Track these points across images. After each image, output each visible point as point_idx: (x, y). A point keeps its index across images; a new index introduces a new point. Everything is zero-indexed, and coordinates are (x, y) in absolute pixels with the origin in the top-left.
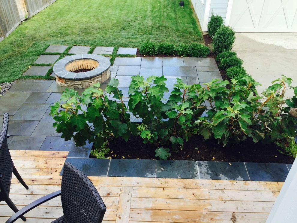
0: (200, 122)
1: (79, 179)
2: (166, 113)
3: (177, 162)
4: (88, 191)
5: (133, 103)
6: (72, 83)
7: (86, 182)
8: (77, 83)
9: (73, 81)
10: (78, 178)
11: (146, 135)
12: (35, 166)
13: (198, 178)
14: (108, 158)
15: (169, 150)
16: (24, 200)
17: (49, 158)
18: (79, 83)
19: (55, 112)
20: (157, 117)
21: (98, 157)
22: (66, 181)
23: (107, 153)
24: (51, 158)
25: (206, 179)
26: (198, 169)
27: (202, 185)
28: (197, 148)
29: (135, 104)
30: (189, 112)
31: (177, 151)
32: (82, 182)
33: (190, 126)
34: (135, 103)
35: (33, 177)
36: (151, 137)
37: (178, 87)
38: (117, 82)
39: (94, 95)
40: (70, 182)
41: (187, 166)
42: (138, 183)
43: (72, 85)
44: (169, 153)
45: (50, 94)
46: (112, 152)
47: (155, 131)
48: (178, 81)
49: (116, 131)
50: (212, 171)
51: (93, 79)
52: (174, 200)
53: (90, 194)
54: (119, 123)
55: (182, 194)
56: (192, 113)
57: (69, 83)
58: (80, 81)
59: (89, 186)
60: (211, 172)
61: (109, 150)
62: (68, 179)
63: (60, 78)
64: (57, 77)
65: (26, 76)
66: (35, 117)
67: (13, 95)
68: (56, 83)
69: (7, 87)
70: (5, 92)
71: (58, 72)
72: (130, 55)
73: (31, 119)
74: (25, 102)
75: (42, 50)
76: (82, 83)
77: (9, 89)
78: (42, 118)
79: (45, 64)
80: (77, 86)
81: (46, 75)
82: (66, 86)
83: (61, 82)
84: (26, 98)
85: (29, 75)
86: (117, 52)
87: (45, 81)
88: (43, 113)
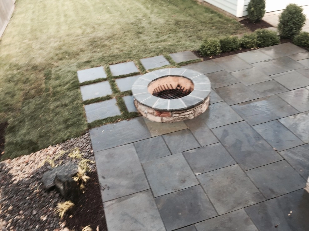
6: (182, 114)
8: (189, 113)
9: (184, 111)
43: (180, 117)
45: (161, 138)
58: (192, 109)
63: (161, 111)
64: (155, 111)
65: (95, 121)
66: (186, 180)
67: (111, 156)
68: (150, 121)
69: (85, 144)
70: (91, 153)
71: (153, 104)
72: (195, 60)
73: (184, 187)
74: (140, 161)
75: (73, 80)
76: (194, 111)
77: (93, 148)
78: (198, 180)
79: (102, 98)
80: (188, 116)
81: (121, 112)
82: (171, 121)
83: (162, 117)
84: (136, 155)
85: (98, 119)
86: (175, 61)
87: (130, 121)
88: (188, 170)
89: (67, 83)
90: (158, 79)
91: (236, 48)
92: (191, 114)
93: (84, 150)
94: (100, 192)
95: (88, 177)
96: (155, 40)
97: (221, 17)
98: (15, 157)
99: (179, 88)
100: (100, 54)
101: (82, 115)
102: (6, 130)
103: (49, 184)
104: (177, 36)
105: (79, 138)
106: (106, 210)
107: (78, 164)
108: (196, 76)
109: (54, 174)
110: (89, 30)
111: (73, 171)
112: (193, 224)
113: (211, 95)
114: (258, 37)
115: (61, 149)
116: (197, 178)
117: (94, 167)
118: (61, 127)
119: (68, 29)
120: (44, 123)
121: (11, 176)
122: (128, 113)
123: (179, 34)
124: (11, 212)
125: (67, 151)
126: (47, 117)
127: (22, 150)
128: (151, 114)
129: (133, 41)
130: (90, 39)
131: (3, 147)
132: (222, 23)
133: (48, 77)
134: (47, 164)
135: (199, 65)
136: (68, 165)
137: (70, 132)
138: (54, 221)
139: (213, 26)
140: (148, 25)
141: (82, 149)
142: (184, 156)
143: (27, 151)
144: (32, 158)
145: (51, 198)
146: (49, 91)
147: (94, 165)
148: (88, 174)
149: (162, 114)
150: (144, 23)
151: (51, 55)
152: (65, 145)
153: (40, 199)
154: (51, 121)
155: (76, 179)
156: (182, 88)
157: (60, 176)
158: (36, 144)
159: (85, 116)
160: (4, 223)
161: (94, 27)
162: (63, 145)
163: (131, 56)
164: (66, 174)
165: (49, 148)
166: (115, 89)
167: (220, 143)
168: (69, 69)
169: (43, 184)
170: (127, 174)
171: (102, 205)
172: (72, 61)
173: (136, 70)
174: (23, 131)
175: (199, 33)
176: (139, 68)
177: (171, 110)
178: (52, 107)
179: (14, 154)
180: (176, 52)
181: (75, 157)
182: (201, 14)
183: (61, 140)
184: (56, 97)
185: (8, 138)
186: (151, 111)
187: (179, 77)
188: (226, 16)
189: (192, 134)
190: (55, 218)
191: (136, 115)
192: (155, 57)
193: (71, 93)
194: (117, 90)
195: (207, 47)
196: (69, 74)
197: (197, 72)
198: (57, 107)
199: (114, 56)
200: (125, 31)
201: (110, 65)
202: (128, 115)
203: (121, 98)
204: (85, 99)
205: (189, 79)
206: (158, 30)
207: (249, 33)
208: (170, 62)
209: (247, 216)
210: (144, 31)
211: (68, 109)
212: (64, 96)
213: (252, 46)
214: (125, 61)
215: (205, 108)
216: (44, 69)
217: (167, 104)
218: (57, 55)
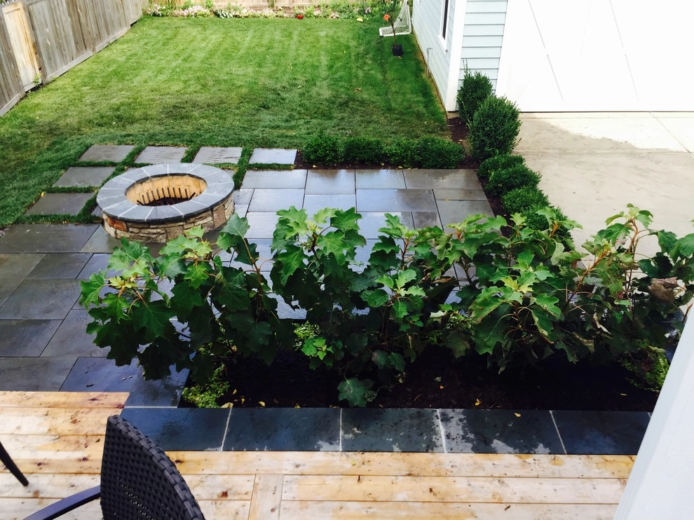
0: (442, 317)
1: (142, 456)
2: (362, 297)
3: (392, 413)
4: (164, 487)
5: (282, 272)
6: (143, 231)
7: (159, 464)
8: (155, 231)
9: (145, 226)
10: (140, 456)
11: (316, 348)
12: (45, 429)
13: (443, 449)
14: (225, 406)
15: (371, 383)
16: (16, 511)
17: (83, 410)
18: (159, 230)
19: (92, 297)
20: (340, 305)
21: (200, 405)
22: (111, 463)
23: (222, 394)
24: (87, 410)
25: (462, 451)
26: (442, 429)
27: (452, 466)
28: (438, 379)
29: (288, 275)
30: (416, 291)
31: (392, 386)
32: (149, 465)
33: (420, 324)
34: (286, 274)
35: (41, 456)
36: (328, 353)
37: (389, 234)
38: (244, 223)
39: (189, 255)
40: (121, 466)
41: (416, 422)
42: (297, 466)
43: (142, 235)
44: (371, 392)
45: (88, 256)
46: (235, 391)
47: (337, 339)
48: (388, 221)
49: (242, 340)
50: (476, 434)
51: (192, 220)
52: (385, 505)
53: (170, 493)
54: (251, 321)
55: (405, 489)
56: (424, 295)
57: (136, 230)
58: (160, 226)
59: (167, 473)
60: (472, 436)
61: (226, 386)
62: (117, 458)
63: (114, 218)
64: (107, 217)
66: (52, 311)
68: (105, 232)
71: (109, 206)
73: (41, 317)
74: (29, 276)
75: (73, 156)
76: (166, 230)
78: (67, 315)
81: (80, 213)
82: (127, 238)
83: (116, 228)
84: (32, 268)
86: (252, 160)
87: (79, 226)
88: (71, 301)
90: (165, 175)
92: (159, 234)
96: (277, 123)
97: (429, 105)
110: (192, 88)
116: (69, 312)
119: (165, 81)
130: (178, 102)
132: (419, 116)
139: (398, 119)
140: (295, 98)
146: (30, 166)
149: (114, 223)
151: (95, 116)
159: (27, 207)
176: (182, 159)
184: (27, 175)
191: (94, 220)
195: (313, 147)
201: (151, 145)
204: (57, 184)
205: (207, 185)
206: (301, 109)
208: (241, 160)
210: (277, 106)
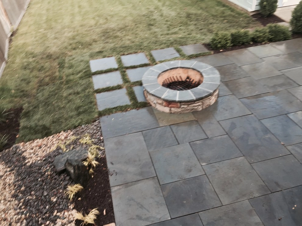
6: (190, 106)
9: (192, 103)
45: (169, 128)
57: (185, 106)
63: (170, 102)
64: (163, 102)
65: (106, 109)
66: (192, 170)
67: (119, 143)
68: (158, 111)
69: (95, 131)
70: (100, 140)
71: (162, 95)
72: (205, 53)
73: (190, 176)
74: (148, 149)
75: (85, 69)
76: (203, 103)
77: (103, 135)
78: (204, 170)
79: (113, 87)
80: (196, 107)
81: (131, 101)
82: (179, 112)
83: (171, 107)
84: (144, 143)
85: (108, 107)
86: (185, 53)
88: (194, 160)
89: (80, 72)
90: (167, 70)
91: (246, 42)
92: (199, 105)
93: (94, 137)
94: (108, 177)
95: (97, 163)
96: (166, 32)
97: (233, 10)
98: (29, 140)
99: (188, 80)
100: (112, 45)
101: (93, 103)
102: (21, 115)
103: (60, 167)
104: (188, 29)
105: (89, 125)
106: (113, 195)
107: (88, 150)
108: (206, 68)
109: (65, 158)
110: (102, 21)
111: (83, 156)
112: (197, 212)
113: (220, 88)
114: (270, 32)
115: (73, 135)
116: (203, 169)
117: (104, 153)
118: (73, 113)
119: (82, 20)
120: (57, 109)
121: (24, 158)
122: (137, 102)
123: (190, 27)
124: (23, 193)
125: (78, 137)
126: (60, 104)
127: (36, 134)
128: (160, 104)
129: (145, 33)
130: (103, 30)
131: (18, 131)
132: (234, 16)
133: (61, 65)
134: (59, 148)
135: (209, 58)
136: (79, 150)
137: (81, 119)
138: (64, 203)
139: (224, 20)
140: (160, 18)
141: (92, 136)
142: (191, 147)
143: (40, 135)
144: (45, 142)
145: (61, 180)
146: (62, 79)
147: (103, 151)
148: (97, 159)
149: (170, 104)
150: (156, 16)
151: (65, 44)
152: (77, 131)
153: (51, 181)
154: (64, 107)
155: (86, 164)
156: (191, 80)
157: (70, 160)
158: (49, 129)
159: (96, 104)
160: (17, 202)
161: (106, 19)
162: (74, 131)
163: (142, 47)
164: (76, 158)
165: (61, 134)
166: (126, 79)
167: (227, 136)
168: (82, 58)
169: (54, 167)
170: (135, 161)
171: (110, 189)
172: (85, 50)
173: (146, 61)
174: (37, 116)
175: (210, 26)
176: (149, 60)
177: (179, 101)
178: (65, 95)
179: (28, 137)
180: (186, 45)
181: (86, 143)
182: (213, 7)
183: (73, 126)
184: (68, 85)
185: (23, 123)
186: (160, 101)
187: (189, 69)
188: (238, 10)
189: (200, 125)
190: (64, 200)
191: (145, 105)
192: (166, 49)
193: (84, 82)
194: (127, 80)
195: (217, 40)
196: (82, 63)
197: (207, 65)
198: (70, 94)
199: (126, 47)
200: (137, 22)
201: (121, 55)
202: (137, 105)
203: (131, 87)
204: (96, 87)
205: (199, 71)
206: (169, 23)
207: (261, 27)
208: (180, 55)
209: (251, 208)
210: (156, 23)
211: (80, 97)
212: (77, 84)
213: (263, 41)
214: (136, 53)
215: (213, 100)
216: (58, 58)
217: (176, 95)
218: (71, 44)
